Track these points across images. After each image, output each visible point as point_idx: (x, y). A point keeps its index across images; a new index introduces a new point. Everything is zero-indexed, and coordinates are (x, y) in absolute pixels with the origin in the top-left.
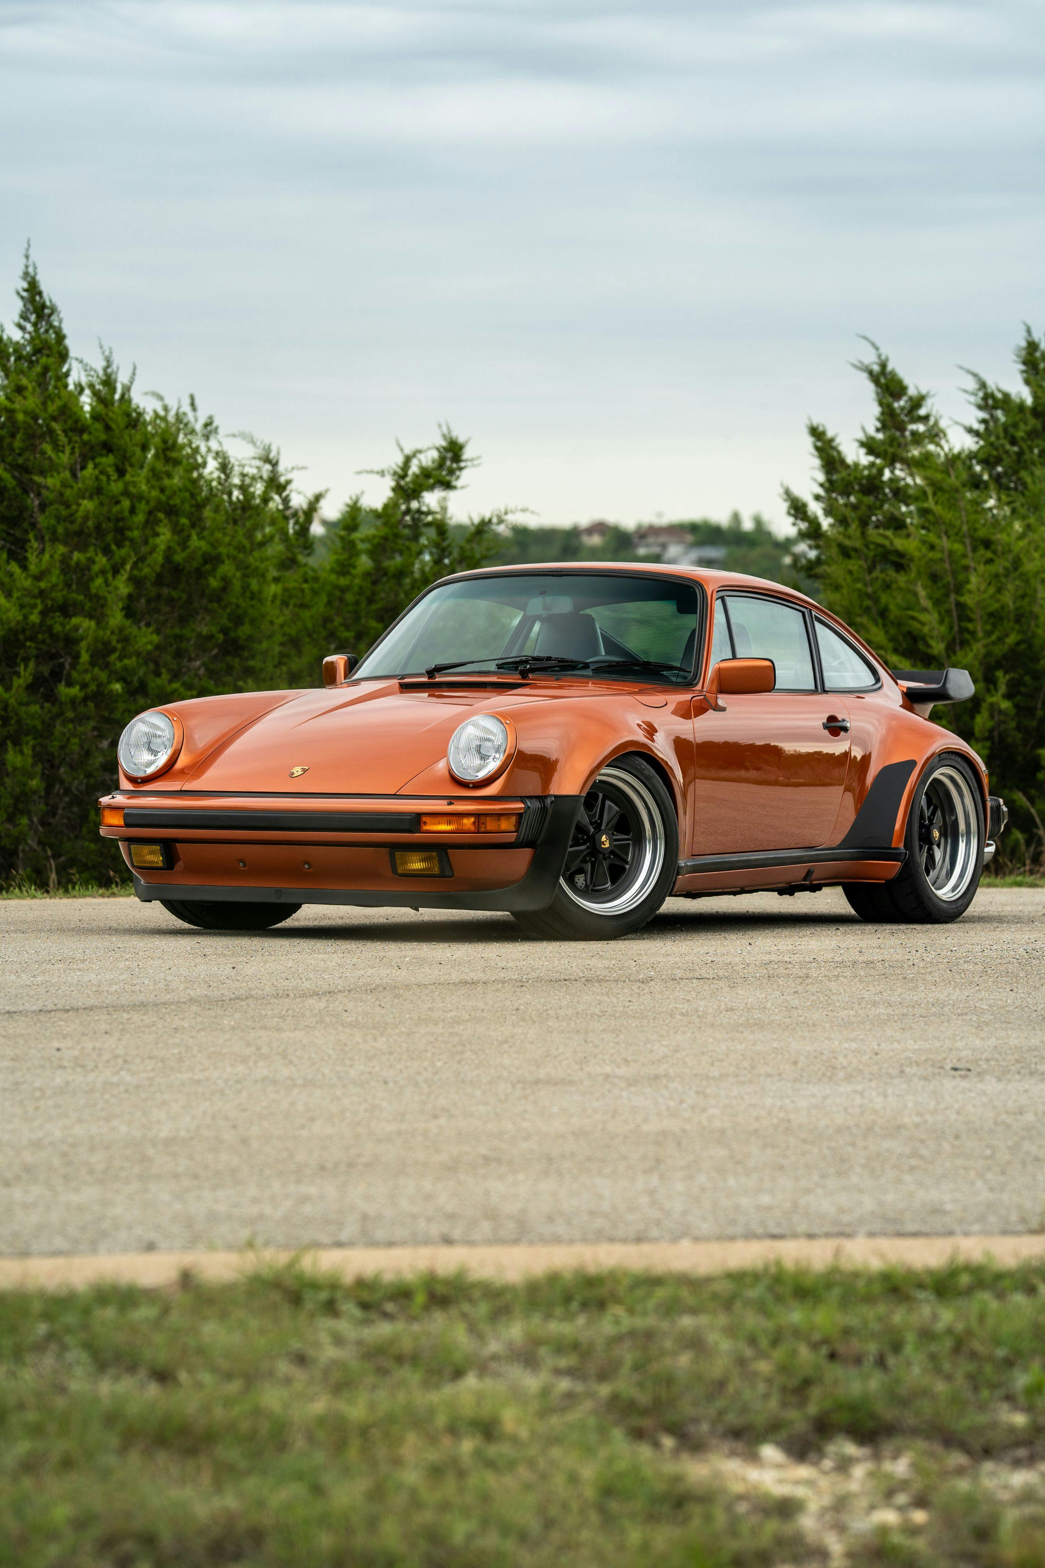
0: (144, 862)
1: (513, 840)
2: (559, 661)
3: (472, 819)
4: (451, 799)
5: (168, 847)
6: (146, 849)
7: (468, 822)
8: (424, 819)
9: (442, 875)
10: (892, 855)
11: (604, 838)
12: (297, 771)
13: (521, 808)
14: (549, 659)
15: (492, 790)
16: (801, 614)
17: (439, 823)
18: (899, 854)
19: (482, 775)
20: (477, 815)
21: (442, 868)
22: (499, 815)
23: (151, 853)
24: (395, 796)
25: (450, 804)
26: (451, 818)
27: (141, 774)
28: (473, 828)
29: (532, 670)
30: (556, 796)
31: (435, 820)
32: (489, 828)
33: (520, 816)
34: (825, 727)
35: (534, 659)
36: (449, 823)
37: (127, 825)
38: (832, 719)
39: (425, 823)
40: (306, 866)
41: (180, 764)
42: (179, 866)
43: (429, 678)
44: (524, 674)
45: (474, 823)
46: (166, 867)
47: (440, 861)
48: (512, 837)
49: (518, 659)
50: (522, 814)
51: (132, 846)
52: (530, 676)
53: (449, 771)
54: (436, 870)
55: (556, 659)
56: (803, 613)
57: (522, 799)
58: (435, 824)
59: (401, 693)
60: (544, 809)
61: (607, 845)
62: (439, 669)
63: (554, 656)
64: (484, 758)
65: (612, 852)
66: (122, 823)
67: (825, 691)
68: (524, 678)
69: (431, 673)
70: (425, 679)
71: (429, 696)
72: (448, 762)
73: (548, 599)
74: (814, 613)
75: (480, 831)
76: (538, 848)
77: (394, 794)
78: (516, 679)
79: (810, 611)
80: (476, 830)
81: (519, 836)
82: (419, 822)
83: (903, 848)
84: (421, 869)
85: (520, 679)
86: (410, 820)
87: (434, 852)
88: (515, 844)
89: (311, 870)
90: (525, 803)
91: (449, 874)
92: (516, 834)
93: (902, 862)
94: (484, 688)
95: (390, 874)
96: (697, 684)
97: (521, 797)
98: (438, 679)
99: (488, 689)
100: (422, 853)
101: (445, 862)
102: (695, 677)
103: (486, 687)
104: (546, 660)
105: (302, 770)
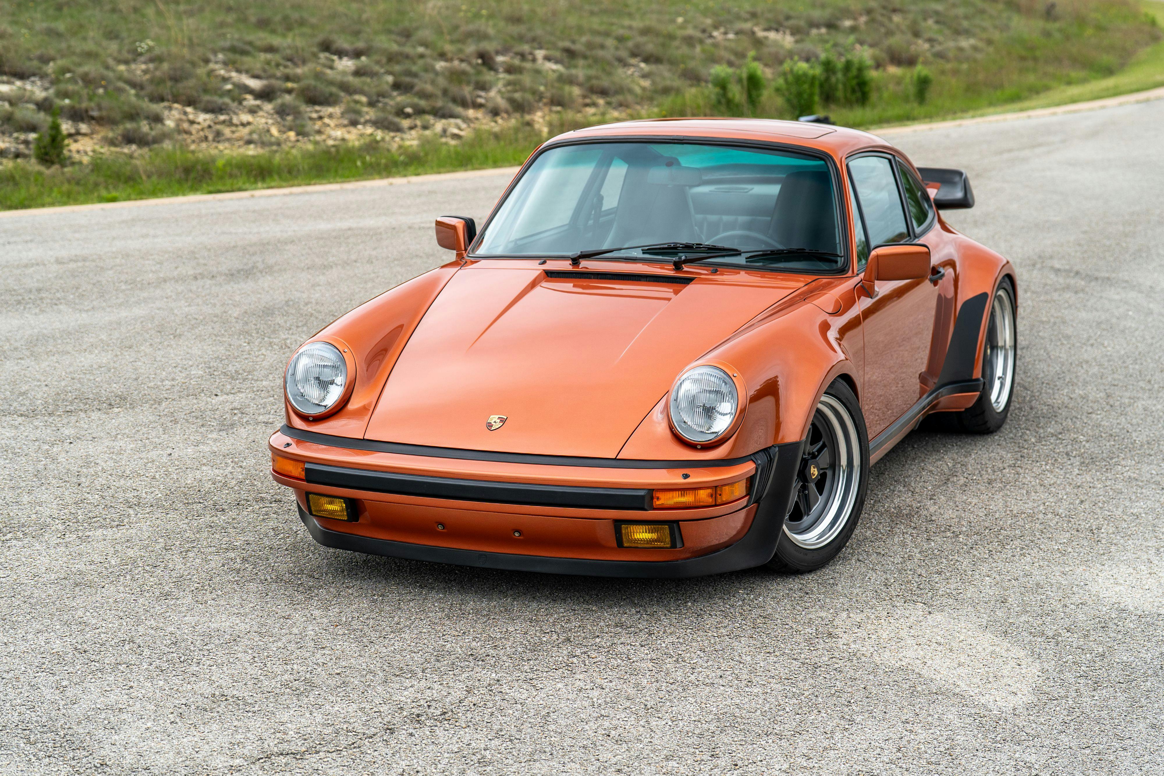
1: (745, 503)
3: (709, 491)
4: (692, 465)
5: (352, 500)
7: (704, 495)
8: (658, 494)
9: (672, 546)
10: (976, 385)
12: (495, 420)
13: (752, 469)
14: (700, 246)
15: (725, 451)
16: (887, 161)
17: (672, 498)
18: (980, 384)
20: (715, 487)
21: (673, 542)
22: (731, 481)
24: (616, 461)
25: (685, 477)
26: (688, 492)
27: (312, 412)
28: (710, 500)
29: (687, 261)
30: (781, 446)
31: (668, 494)
32: (724, 498)
33: (751, 478)
34: (931, 281)
36: (683, 495)
37: (308, 481)
38: (934, 271)
39: (658, 498)
40: (517, 534)
41: (354, 402)
42: (364, 518)
43: (574, 265)
44: (678, 266)
45: (712, 496)
46: (350, 518)
47: (671, 532)
48: (743, 501)
49: (666, 245)
50: (754, 475)
52: (683, 267)
53: (670, 425)
54: (667, 543)
56: (890, 161)
57: (752, 457)
58: (668, 500)
60: (770, 463)
62: (584, 256)
65: (817, 482)
66: (302, 475)
68: (677, 269)
69: (575, 261)
70: (568, 267)
71: (575, 286)
74: (897, 158)
75: (717, 503)
76: (761, 503)
77: (615, 459)
78: (668, 271)
79: (894, 156)
80: (714, 503)
81: (750, 498)
82: (652, 498)
83: (981, 379)
84: (650, 541)
85: (673, 271)
86: (643, 496)
87: (665, 525)
88: (749, 505)
89: (521, 537)
90: (755, 461)
91: (678, 545)
92: (748, 497)
93: (981, 392)
94: (638, 280)
95: (615, 545)
96: (848, 270)
97: (751, 455)
98: (583, 266)
99: (642, 282)
100: (652, 526)
101: (677, 535)
102: (846, 262)
103: (640, 280)
104: (696, 248)
105: (499, 421)
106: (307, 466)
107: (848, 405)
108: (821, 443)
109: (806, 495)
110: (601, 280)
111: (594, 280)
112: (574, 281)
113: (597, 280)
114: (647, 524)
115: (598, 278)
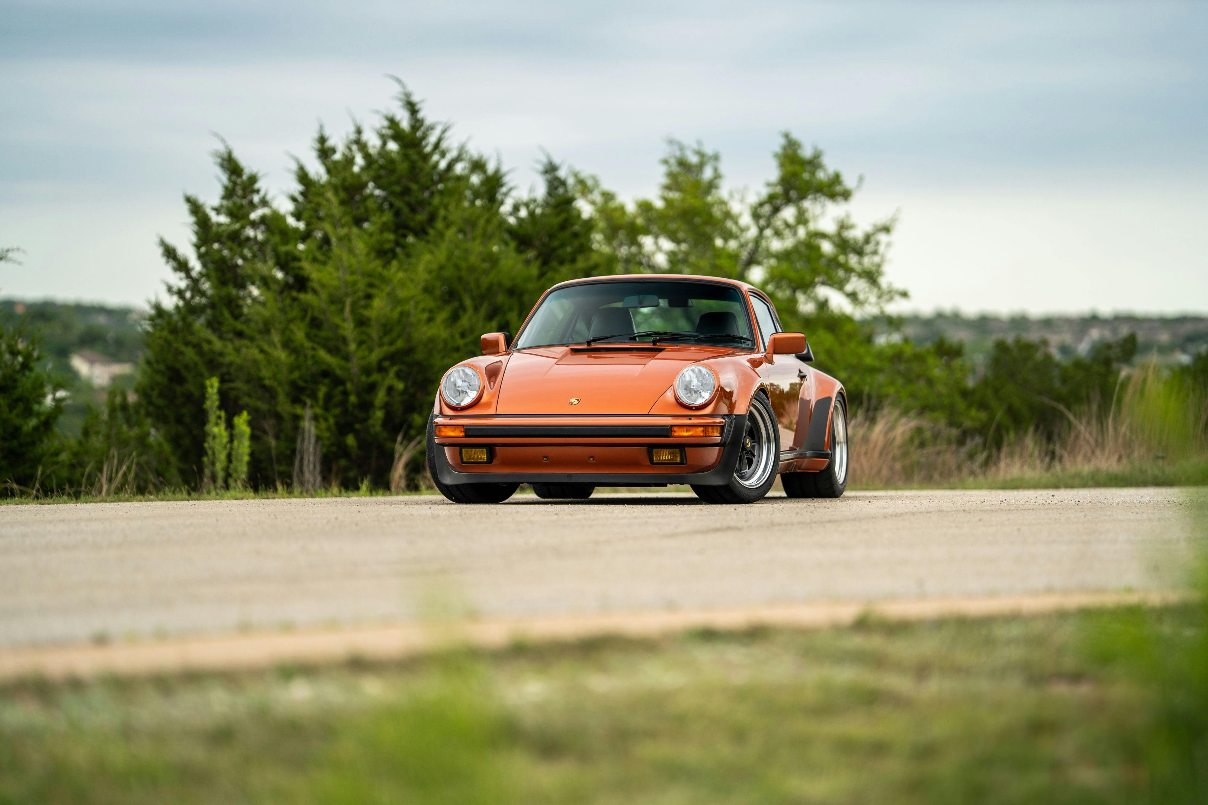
1: (719, 441)
2: (672, 335)
3: (701, 429)
4: (690, 417)
5: (491, 449)
6: (475, 451)
7: (699, 431)
8: (675, 429)
9: (681, 463)
10: (825, 455)
11: (748, 441)
12: (574, 401)
13: (721, 422)
14: (666, 333)
15: (708, 410)
17: (682, 432)
18: (828, 454)
19: (700, 401)
20: (705, 426)
21: (682, 459)
22: (712, 426)
23: (479, 453)
24: (648, 415)
25: (690, 419)
26: (691, 428)
28: (702, 434)
29: (660, 340)
30: (737, 415)
31: (681, 429)
32: (708, 434)
33: (722, 427)
34: (799, 376)
35: (656, 334)
36: (688, 431)
37: (466, 436)
38: (800, 371)
39: (675, 431)
40: (591, 459)
41: (485, 398)
42: (495, 462)
43: (588, 345)
44: (654, 343)
45: (703, 431)
46: (489, 462)
47: (680, 455)
48: (719, 440)
49: (645, 334)
50: (723, 425)
51: (463, 450)
52: (658, 344)
53: (677, 399)
54: (678, 460)
57: (723, 416)
60: (731, 422)
61: (749, 446)
62: (595, 340)
63: (668, 331)
64: (697, 393)
65: (750, 451)
66: (462, 434)
68: (655, 344)
69: (589, 343)
70: (585, 346)
71: (588, 357)
72: (673, 395)
73: (641, 296)
76: (726, 447)
78: (650, 346)
80: (705, 436)
82: (672, 431)
83: (829, 451)
84: (669, 460)
85: (652, 346)
86: (668, 429)
87: (677, 449)
88: (720, 444)
89: (594, 462)
90: (724, 419)
91: (685, 462)
92: (720, 438)
93: (829, 459)
94: (631, 351)
95: (649, 463)
96: (756, 348)
97: (721, 415)
98: (594, 346)
99: (633, 352)
100: (670, 450)
101: (684, 455)
102: (754, 344)
103: (632, 351)
104: (664, 334)
105: (576, 401)
106: (466, 427)
107: (768, 410)
110: (607, 352)
111: (602, 352)
112: (589, 354)
113: (605, 352)
114: (668, 449)
115: (605, 351)
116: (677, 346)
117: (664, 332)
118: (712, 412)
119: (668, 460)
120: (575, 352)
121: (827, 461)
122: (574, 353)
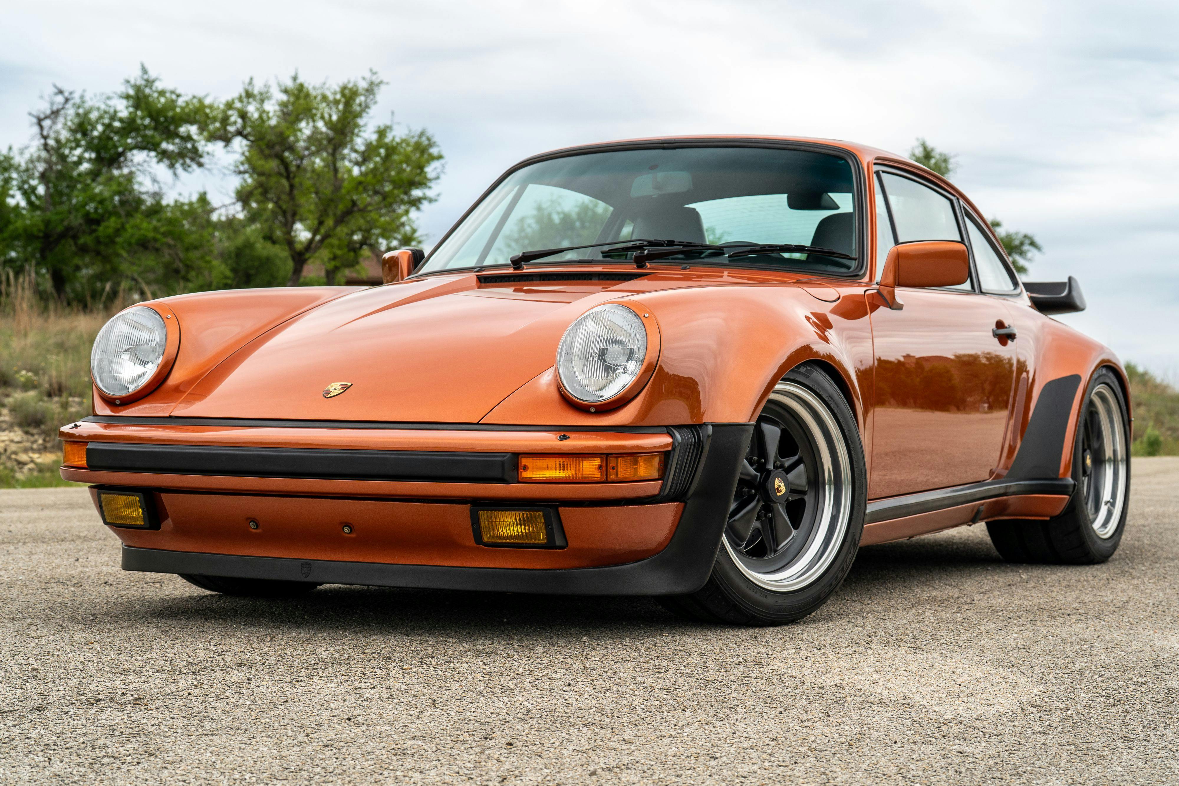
0: (122, 518)
1: (656, 492)
2: (684, 246)
3: (597, 462)
5: (150, 499)
6: (122, 500)
7: (591, 466)
8: (524, 461)
9: (550, 545)
10: (1062, 489)
13: (667, 445)
14: (671, 243)
15: (626, 416)
16: (948, 203)
17: (547, 468)
18: (1066, 486)
19: (611, 392)
20: (606, 455)
21: (550, 535)
22: (633, 454)
23: (128, 505)
24: (477, 426)
25: (564, 438)
26: (566, 461)
27: (123, 394)
28: (597, 475)
29: (651, 257)
30: (715, 426)
31: (540, 463)
32: (621, 475)
33: (665, 456)
34: (995, 335)
35: (651, 244)
36: (562, 467)
37: (91, 467)
38: (1000, 325)
39: (525, 468)
40: (346, 530)
41: (172, 378)
42: (168, 524)
43: (515, 269)
44: (640, 262)
45: (600, 467)
46: (148, 526)
47: (548, 525)
48: (654, 488)
49: (630, 245)
50: (669, 452)
51: (102, 495)
52: (648, 265)
53: (558, 388)
54: (542, 537)
55: (681, 244)
56: (950, 200)
57: (668, 430)
58: (540, 469)
59: (479, 287)
60: (699, 445)
62: (527, 258)
63: (677, 239)
64: (610, 369)
66: (84, 463)
67: (982, 293)
68: (640, 267)
69: (517, 263)
70: (511, 271)
71: (515, 291)
72: (557, 375)
73: (661, 175)
74: (961, 203)
75: (609, 480)
76: (689, 502)
77: (478, 424)
78: (630, 269)
79: (958, 199)
80: (605, 479)
81: (663, 485)
82: (517, 467)
83: (1070, 479)
84: (518, 537)
85: (634, 269)
86: (503, 462)
87: (538, 511)
88: (659, 498)
89: (353, 535)
90: (672, 436)
91: (559, 542)
92: (660, 482)
93: (1070, 496)
94: (588, 280)
95: (472, 543)
96: (864, 275)
97: (666, 427)
98: (527, 270)
99: (593, 281)
100: (521, 513)
101: (555, 525)
102: (861, 266)
103: (591, 279)
104: (668, 245)
105: (340, 388)
106: (90, 446)
107: (833, 406)
108: (796, 458)
109: (770, 520)
110: (542, 282)
111: (535, 282)
112: (516, 285)
113: (538, 282)
114: (518, 511)
115: (540, 280)
116: (685, 269)
117: (668, 241)
118: (634, 420)
119: (515, 537)
120: (485, 283)
121: (1064, 499)
122: (483, 285)
